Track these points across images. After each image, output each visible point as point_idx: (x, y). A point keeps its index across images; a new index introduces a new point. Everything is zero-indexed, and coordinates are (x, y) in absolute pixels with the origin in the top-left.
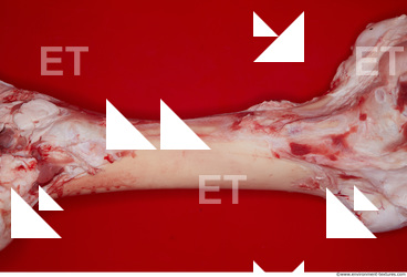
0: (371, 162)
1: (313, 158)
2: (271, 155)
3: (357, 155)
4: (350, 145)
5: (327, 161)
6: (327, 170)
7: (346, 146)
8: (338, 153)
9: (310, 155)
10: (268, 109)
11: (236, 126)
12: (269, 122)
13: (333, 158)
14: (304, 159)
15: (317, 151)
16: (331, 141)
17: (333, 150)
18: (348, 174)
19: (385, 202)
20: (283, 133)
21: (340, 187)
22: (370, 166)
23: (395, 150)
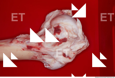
0: (49, 49)
1: (34, 50)
2: (22, 49)
3: (45, 48)
4: (43, 45)
5: (38, 50)
6: (38, 53)
7: (42, 46)
8: (40, 48)
9: (33, 49)
10: (21, 37)
11: (11, 42)
12: (21, 40)
13: (39, 49)
14: (31, 50)
15: (34, 47)
16: (38, 44)
17: (39, 47)
18: (44, 53)
19: (55, 61)
20: (25, 43)
21: (43, 57)
22: (49, 51)
23: (55, 46)
